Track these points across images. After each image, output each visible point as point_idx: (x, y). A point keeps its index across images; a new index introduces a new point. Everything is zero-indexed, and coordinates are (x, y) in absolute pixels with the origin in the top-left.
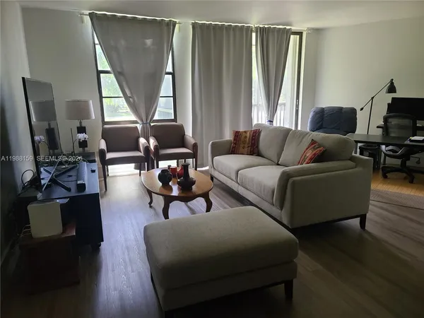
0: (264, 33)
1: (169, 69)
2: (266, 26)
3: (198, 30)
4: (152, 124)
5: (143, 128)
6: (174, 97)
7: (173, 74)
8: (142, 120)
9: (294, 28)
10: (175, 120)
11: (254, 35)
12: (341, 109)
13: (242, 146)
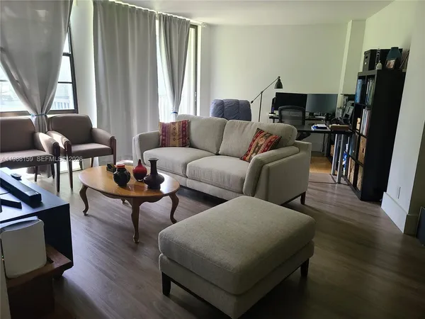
0: (167, 20)
1: (66, 49)
2: (169, 15)
3: (100, 7)
4: (49, 116)
5: (38, 120)
6: (74, 83)
7: (71, 56)
8: (36, 111)
9: (193, 21)
10: (76, 111)
11: (157, 22)
12: (237, 102)
13: (172, 137)
